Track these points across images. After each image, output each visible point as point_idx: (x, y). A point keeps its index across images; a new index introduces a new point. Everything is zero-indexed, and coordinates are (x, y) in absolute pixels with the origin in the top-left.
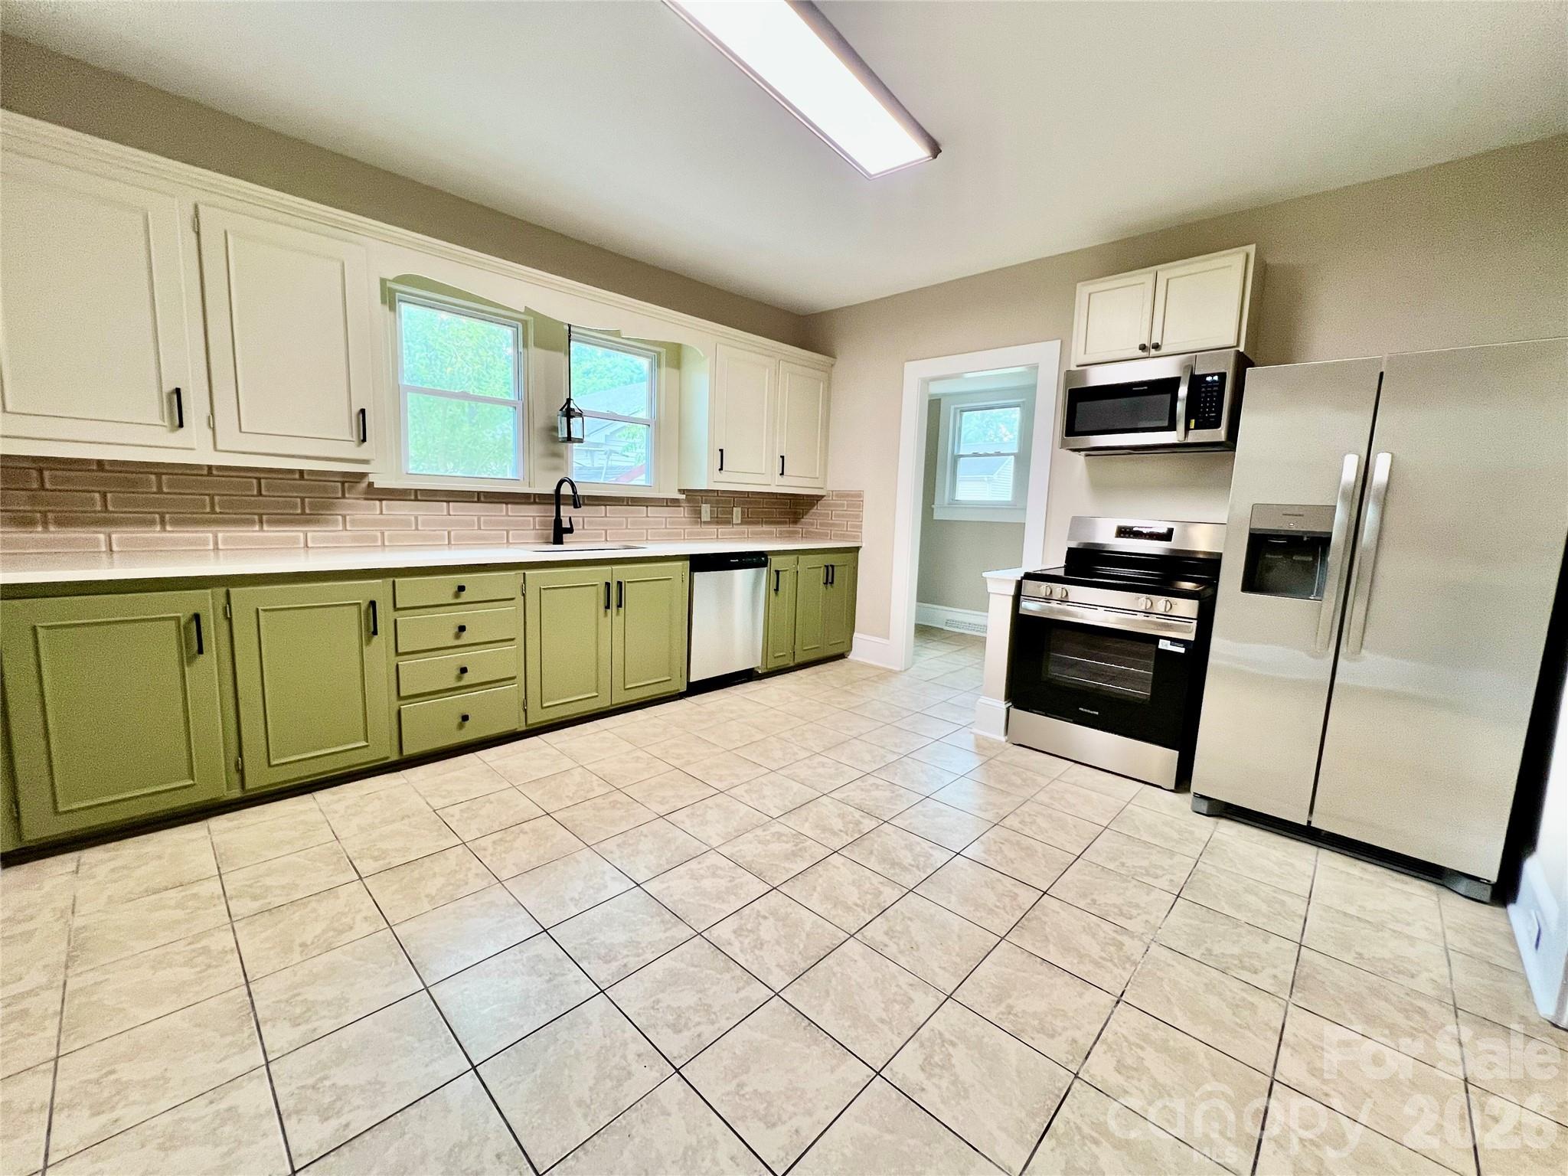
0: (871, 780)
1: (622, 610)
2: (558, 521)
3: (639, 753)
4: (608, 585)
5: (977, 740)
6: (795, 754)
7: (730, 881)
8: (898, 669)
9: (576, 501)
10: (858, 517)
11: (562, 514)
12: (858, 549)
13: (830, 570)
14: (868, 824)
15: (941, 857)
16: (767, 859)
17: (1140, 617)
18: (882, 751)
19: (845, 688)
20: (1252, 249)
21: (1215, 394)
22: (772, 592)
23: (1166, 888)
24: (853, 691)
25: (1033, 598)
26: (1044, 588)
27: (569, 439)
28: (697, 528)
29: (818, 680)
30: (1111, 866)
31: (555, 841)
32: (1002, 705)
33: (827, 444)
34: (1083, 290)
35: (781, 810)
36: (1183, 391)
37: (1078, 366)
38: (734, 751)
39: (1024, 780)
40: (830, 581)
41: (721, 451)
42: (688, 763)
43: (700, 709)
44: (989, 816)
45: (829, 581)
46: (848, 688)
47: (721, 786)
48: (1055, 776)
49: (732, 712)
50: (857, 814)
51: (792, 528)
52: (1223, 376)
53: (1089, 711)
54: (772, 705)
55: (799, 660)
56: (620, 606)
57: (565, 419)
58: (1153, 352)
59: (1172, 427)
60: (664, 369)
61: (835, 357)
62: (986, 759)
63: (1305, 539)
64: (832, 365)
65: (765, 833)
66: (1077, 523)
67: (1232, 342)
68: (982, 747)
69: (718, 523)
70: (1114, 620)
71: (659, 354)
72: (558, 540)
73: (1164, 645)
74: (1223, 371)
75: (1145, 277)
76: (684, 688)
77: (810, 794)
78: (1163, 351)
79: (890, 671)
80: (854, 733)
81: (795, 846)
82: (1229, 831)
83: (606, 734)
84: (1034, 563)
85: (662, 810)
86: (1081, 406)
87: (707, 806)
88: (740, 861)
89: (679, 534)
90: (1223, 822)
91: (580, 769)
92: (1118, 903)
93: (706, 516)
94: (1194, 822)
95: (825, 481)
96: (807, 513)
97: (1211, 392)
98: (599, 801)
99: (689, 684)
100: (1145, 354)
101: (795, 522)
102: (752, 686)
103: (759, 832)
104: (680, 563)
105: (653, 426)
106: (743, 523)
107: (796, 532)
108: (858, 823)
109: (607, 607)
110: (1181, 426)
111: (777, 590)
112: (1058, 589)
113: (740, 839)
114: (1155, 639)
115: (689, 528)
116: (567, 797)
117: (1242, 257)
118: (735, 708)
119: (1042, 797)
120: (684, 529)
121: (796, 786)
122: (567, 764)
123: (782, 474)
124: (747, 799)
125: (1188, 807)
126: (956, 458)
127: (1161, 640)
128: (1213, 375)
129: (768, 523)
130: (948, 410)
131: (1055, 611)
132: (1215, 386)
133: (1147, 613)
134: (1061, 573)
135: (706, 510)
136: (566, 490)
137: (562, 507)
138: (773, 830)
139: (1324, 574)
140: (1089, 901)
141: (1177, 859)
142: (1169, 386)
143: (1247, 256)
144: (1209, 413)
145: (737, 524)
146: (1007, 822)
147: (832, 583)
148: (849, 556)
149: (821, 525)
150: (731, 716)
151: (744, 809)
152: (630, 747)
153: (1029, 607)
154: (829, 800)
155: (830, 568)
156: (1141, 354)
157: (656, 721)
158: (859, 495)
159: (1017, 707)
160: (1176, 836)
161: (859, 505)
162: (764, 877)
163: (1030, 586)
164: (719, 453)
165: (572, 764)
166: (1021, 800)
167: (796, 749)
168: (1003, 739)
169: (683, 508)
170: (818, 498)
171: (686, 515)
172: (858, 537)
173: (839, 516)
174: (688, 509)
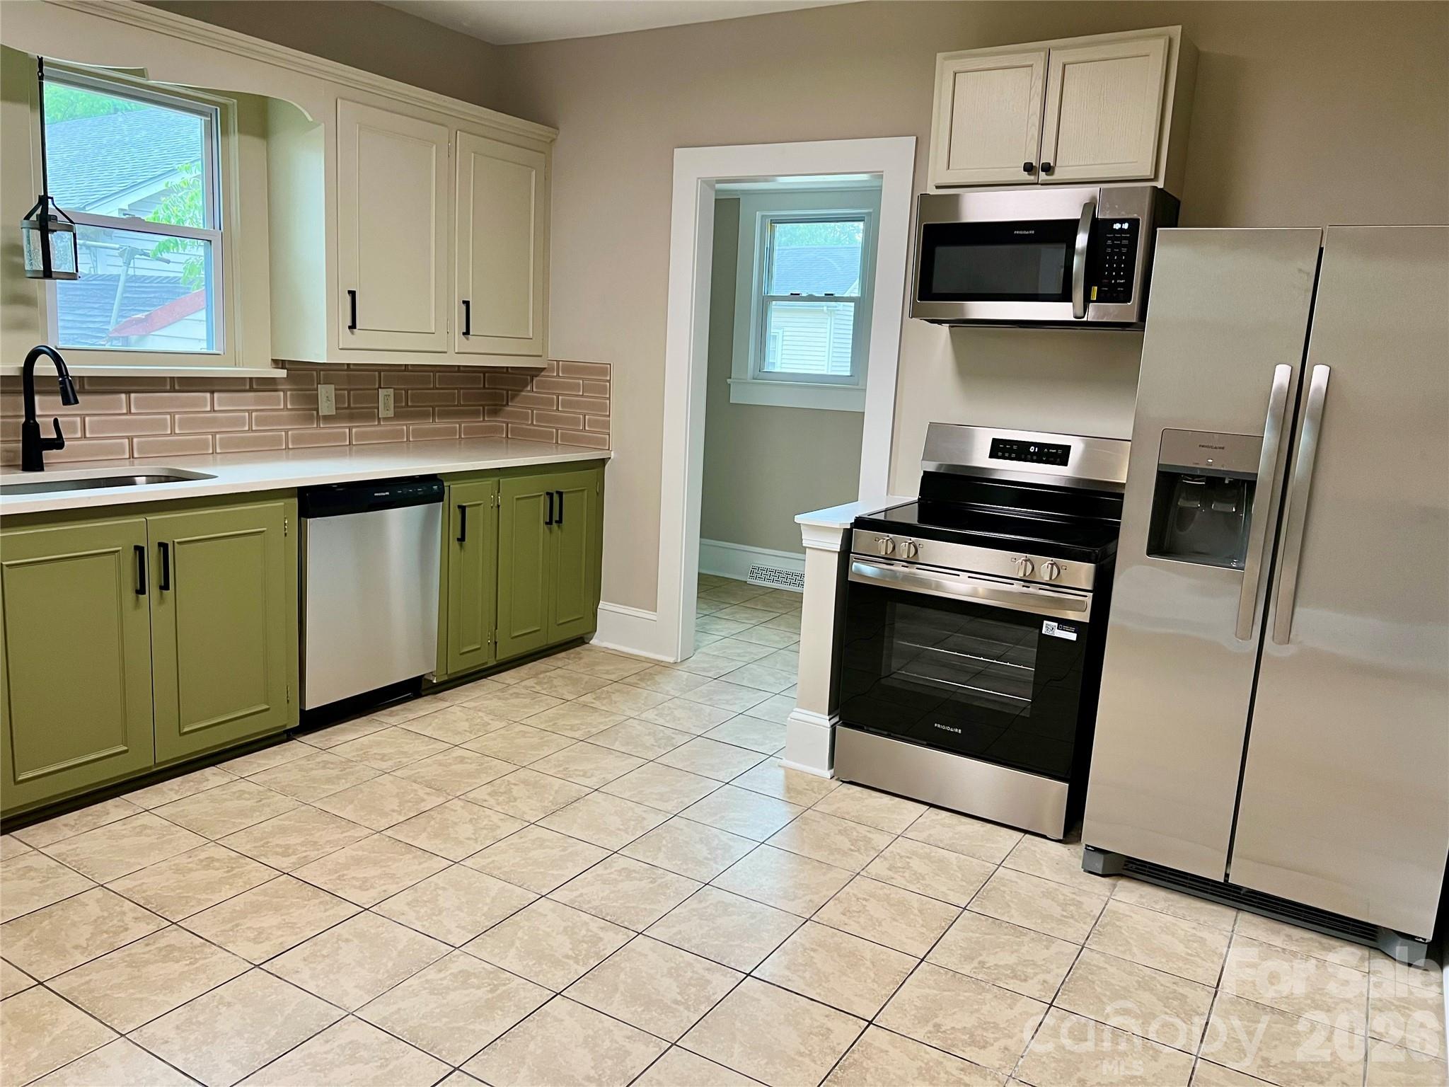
0: (619, 862)
1: (169, 594)
2: (30, 428)
3: (213, 851)
4: (139, 550)
5: (787, 777)
6: (494, 828)
7: (381, 1067)
8: (671, 660)
9: (68, 390)
10: (603, 408)
11: (38, 412)
12: (603, 462)
13: (555, 500)
14: (614, 939)
15: (721, 982)
16: (444, 1020)
17: (1017, 587)
18: (639, 810)
19: (582, 699)
20: (1176, 31)
21: (1124, 250)
22: (454, 545)
23: (1037, 995)
24: (597, 704)
25: (869, 558)
26: (883, 542)
27: (48, 273)
28: (312, 429)
29: (538, 688)
30: (966, 969)
31: (57, 1032)
32: (823, 722)
33: (546, 281)
34: (946, 65)
35: (470, 932)
36: (1082, 240)
37: (937, 187)
38: (389, 833)
39: (854, 842)
40: (556, 517)
41: (352, 294)
42: (305, 862)
43: (326, 757)
44: (798, 907)
45: (554, 518)
46: (588, 698)
47: (365, 898)
48: (899, 832)
49: (383, 758)
50: (595, 925)
51: (489, 422)
52: (1134, 223)
53: (948, 728)
54: (457, 740)
55: (503, 655)
56: (165, 587)
57: (36, 235)
58: (1043, 176)
59: (1066, 296)
60: (235, 139)
61: (554, 126)
62: (800, 809)
63: (1227, 482)
64: (553, 140)
65: (442, 975)
66: (937, 432)
67: (1147, 171)
68: (794, 789)
69: (351, 418)
70: (981, 590)
71: (224, 107)
72: (32, 461)
73: (1050, 629)
74: (1135, 216)
75: (1032, 55)
76: (295, 722)
77: (519, 896)
78: (1058, 175)
79: (658, 663)
80: (593, 782)
81: (491, 991)
82: (1130, 895)
83: (146, 819)
84: (871, 503)
85: (258, 953)
86: (941, 251)
87: (339, 938)
88: (398, 1030)
89: (277, 440)
90: (1123, 884)
91: (98, 893)
92: (969, 1026)
93: (326, 407)
94: (1084, 888)
95: (544, 345)
96: (513, 397)
97: (1120, 246)
98: (137, 949)
99: (303, 712)
100: (1032, 178)
101: (495, 412)
102: (423, 707)
103: (431, 974)
104: (280, 503)
105: (217, 242)
106: (397, 416)
107: (497, 430)
108: (596, 940)
109: (141, 591)
110: (1078, 294)
111: (462, 539)
112: (904, 544)
113: (398, 992)
114: (1037, 621)
115: (296, 430)
116: (76, 947)
117: (1161, 44)
118: (388, 750)
119: (878, 868)
120: (286, 432)
121: (495, 885)
122: (73, 882)
123: (467, 333)
124: (410, 917)
125: (1078, 863)
126: (766, 301)
127: (1045, 622)
128: (1122, 221)
129: (445, 414)
130: (753, 219)
131: (900, 576)
132: (1125, 238)
133: (1027, 581)
134: (912, 518)
135: (326, 396)
136: (44, 367)
137: (37, 398)
138: (454, 968)
139: (1247, 528)
140: (932, 1029)
141: (1054, 948)
142: (1061, 231)
143: (1171, 41)
144: (1116, 278)
145: (386, 419)
146: (824, 915)
147: (560, 521)
148: (589, 474)
149: (540, 418)
150: (384, 765)
151: (404, 935)
152: (196, 841)
153: (865, 570)
154: (550, 904)
155: (556, 498)
156: (1025, 177)
157: (243, 785)
158: (603, 370)
159: (846, 725)
160: (1057, 911)
161: (603, 390)
162: (440, 1052)
163: (864, 538)
164: (349, 298)
165: (81, 884)
166: (846, 875)
167: (495, 818)
168: (828, 774)
169: (281, 394)
170: (534, 372)
171: (289, 407)
172: (602, 443)
173: (567, 404)
174: (291, 395)
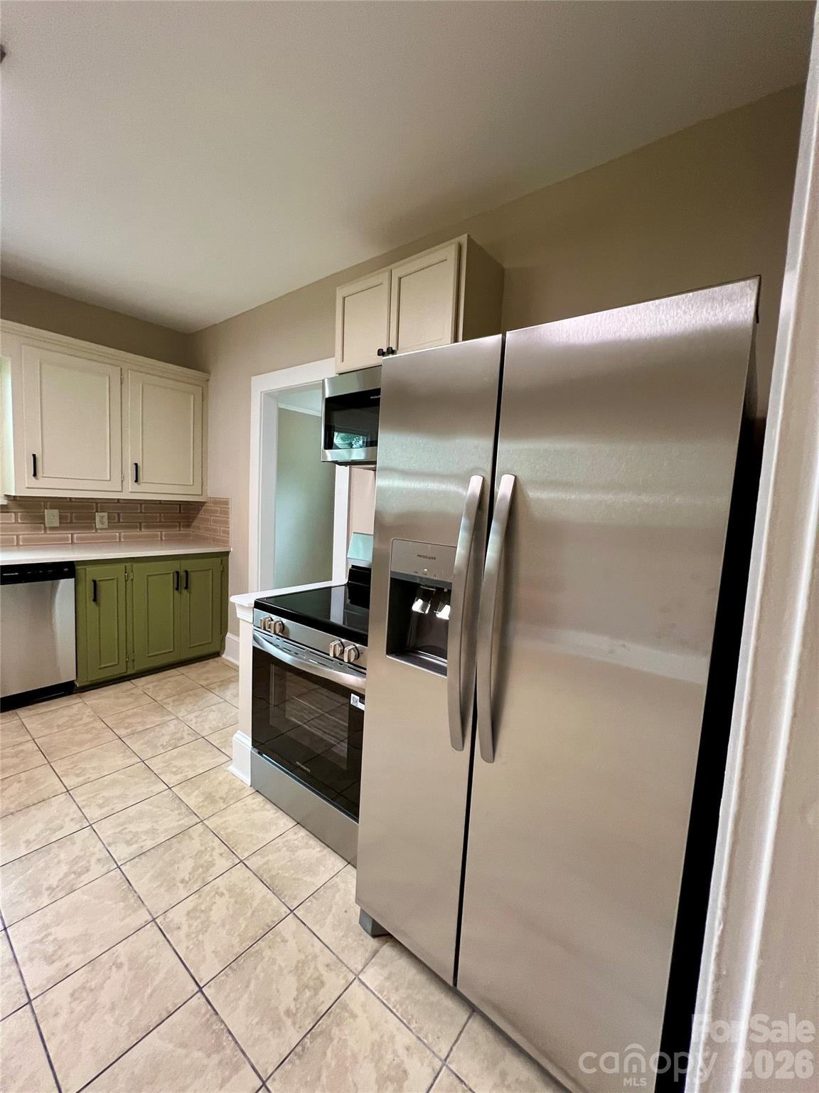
10: (226, 523)
12: (227, 553)
13: (182, 575)
32: (249, 744)
40: (184, 586)
45: (182, 586)
51: (183, 531)
55: (141, 666)
61: (209, 373)
62: (194, 822)
64: (208, 380)
69: (73, 528)
89: (9, 540)
93: (51, 522)
95: (203, 489)
96: (195, 518)
101: (188, 526)
106: (110, 527)
107: (186, 535)
111: (95, 600)
123: (137, 481)
129: (147, 527)
135: (52, 516)
145: (101, 529)
147: (188, 588)
148: (218, 560)
149: (204, 529)
158: (226, 502)
161: (226, 512)
164: (32, 459)
169: (13, 514)
170: (201, 504)
171: (19, 521)
172: (226, 542)
173: (215, 521)
174: (22, 516)
